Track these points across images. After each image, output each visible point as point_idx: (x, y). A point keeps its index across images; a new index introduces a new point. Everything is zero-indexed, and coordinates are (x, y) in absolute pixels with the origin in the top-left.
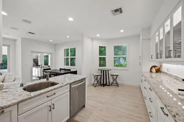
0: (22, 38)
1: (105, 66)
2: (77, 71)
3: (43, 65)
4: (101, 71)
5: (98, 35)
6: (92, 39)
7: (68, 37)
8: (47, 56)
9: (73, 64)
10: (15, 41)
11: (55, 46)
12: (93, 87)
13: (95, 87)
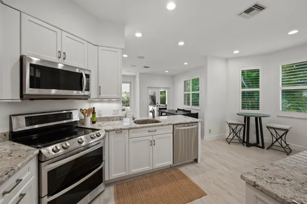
0: (140, 74)
1: (258, 108)
2: (197, 114)
3: (159, 104)
4: (245, 117)
5: (236, 52)
6: (227, 60)
7: (186, 64)
8: (165, 92)
9: (196, 103)
10: (135, 77)
11: (173, 78)
12: (226, 144)
13: (229, 143)
